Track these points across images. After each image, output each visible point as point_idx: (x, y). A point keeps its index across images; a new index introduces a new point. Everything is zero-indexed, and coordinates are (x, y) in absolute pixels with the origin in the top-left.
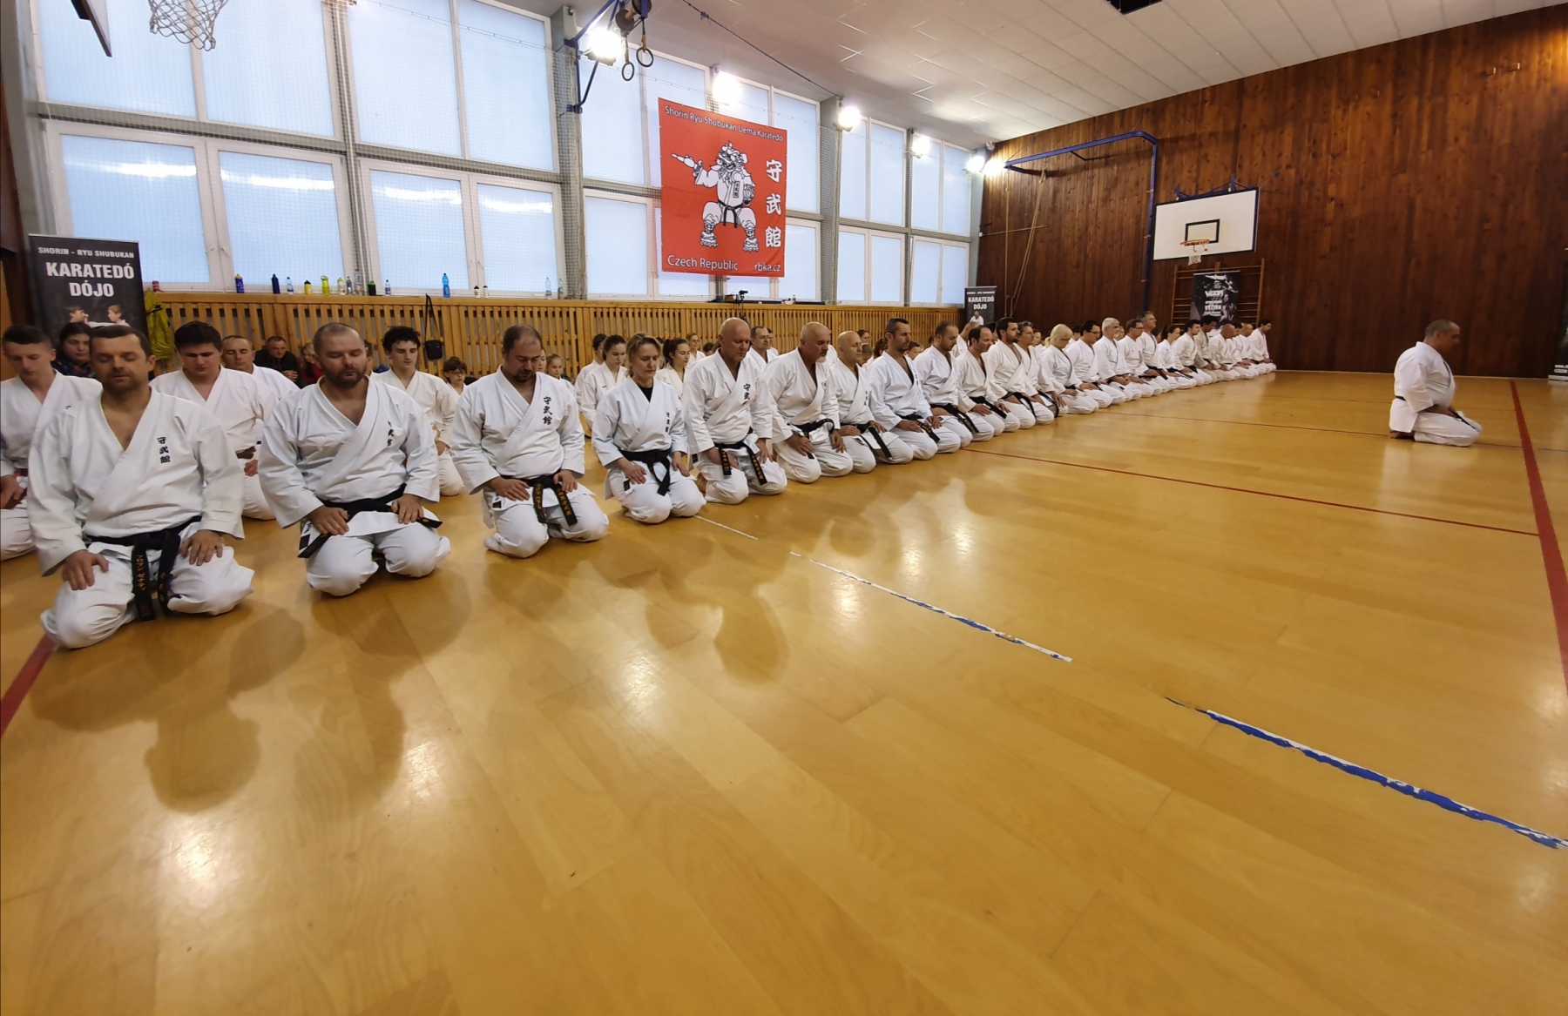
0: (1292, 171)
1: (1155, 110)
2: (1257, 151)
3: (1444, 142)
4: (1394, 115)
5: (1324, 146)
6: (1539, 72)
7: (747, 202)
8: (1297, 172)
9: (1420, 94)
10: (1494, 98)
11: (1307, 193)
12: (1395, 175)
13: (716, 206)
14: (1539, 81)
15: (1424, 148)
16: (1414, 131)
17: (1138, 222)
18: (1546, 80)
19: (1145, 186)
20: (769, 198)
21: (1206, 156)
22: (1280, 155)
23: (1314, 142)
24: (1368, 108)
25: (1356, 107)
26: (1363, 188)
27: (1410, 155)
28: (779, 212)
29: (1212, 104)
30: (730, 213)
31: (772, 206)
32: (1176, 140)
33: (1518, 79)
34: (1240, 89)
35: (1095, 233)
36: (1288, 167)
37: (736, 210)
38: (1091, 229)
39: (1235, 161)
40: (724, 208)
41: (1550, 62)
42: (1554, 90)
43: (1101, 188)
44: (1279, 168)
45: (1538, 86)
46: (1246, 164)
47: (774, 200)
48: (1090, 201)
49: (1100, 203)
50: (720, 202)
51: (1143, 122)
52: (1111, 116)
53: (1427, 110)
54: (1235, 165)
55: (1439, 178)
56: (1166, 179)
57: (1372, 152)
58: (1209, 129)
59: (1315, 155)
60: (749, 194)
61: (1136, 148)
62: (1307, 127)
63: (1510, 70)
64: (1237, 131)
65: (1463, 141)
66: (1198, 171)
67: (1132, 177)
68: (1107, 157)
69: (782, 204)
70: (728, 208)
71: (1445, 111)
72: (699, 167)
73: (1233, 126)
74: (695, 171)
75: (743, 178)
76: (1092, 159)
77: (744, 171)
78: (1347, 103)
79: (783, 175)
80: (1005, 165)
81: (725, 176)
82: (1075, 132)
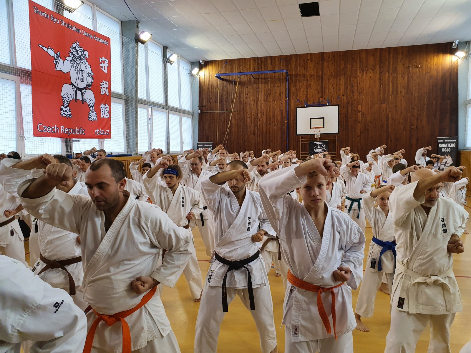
0: (345, 97)
1: (287, 59)
2: (331, 86)
3: (397, 92)
4: (380, 79)
5: (356, 88)
6: (426, 69)
7: (89, 85)
8: (347, 98)
9: (388, 71)
10: (412, 77)
11: (350, 108)
12: (382, 104)
13: (70, 87)
14: (426, 73)
15: (391, 94)
16: (387, 86)
17: (282, 114)
18: (428, 73)
19: (284, 96)
20: (102, 84)
21: (310, 85)
22: (340, 90)
23: (352, 86)
24: (371, 75)
25: (366, 73)
26: (371, 108)
27: (386, 96)
28: (108, 94)
29: (311, 61)
30: (79, 93)
31: (103, 89)
32: (297, 75)
33: (419, 71)
34: (322, 57)
35: (262, 118)
36: (343, 95)
37: (83, 91)
38: (260, 115)
39: (322, 90)
40: (75, 89)
41: (429, 66)
42: (431, 77)
43: (264, 93)
44: (340, 95)
45: (426, 75)
46: (327, 91)
47: (104, 85)
48: (258, 100)
49: (263, 102)
50: (72, 84)
51: (282, 64)
52: (266, 58)
53: (391, 78)
54: (322, 91)
55: (396, 107)
56: (293, 94)
57: (373, 93)
58: (310, 73)
59: (352, 92)
60: (90, 80)
61: (279, 76)
62: (349, 79)
63: (417, 67)
64: (322, 76)
65: (403, 93)
66: (307, 92)
67: (278, 91)
68: (265, 79)
69: (109, 88)
70: (78, 89)
71: (397, 80)
72: (58, 57)
73: (320, 74)
74: (55, 59)
75: (87, 69)
76: (258, 79)
77: (87, 63)
78: (363, 71)
79: (109, 68)
80: (216, 75)
81: (75, 65)
82: (248, 63)
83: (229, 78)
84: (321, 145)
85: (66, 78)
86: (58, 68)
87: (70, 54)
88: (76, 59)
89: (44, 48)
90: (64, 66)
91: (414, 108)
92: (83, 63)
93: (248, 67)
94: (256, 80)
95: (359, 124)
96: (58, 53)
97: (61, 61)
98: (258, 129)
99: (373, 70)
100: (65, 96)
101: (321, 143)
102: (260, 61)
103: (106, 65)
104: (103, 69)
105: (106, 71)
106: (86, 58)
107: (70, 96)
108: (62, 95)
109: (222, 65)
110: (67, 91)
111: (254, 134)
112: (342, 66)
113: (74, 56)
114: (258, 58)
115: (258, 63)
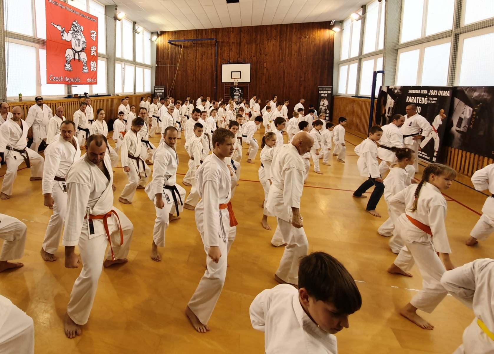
0: (255, 58)
1: (216, 31)
2: (246, 50)
3: (291, 55)
4: (280, 45)
5: (263, 52)
6: (312, 39)
7: (83, 49)
8: (256, 58)
9: (286, 40)
10: (302, 44)
11: (259, 65)
12: (280, 62)
13: (71, 50)
14: (312, 42)
15: (287, 56)
16: (284, 51)
17: (212, 68)
18: (313, 42)
19: (214, 56)
20: (92, 48)
21: (232, 49)
22: (252, 52)
23: (260, 50)
24: (273, 42)
25: (270, 41)
26: (273, 65)
27: (284, 57)
28: (95, 55)
29: (233, 33)
30: (77, 54)
31: (93, 52)
32: (223, 42)
33: (307, 40)
34: (240, 30)
35: (198, 70)
36: (254, 56)
37: (79, 53)
38: (197, 68)
39: (240, 52)
40: (74, 52)
41: (314, 37)
42: (315, 45)
43: (200, 54)
44: (252, 56)
45: (312, 43)
46: (243, 54)
47: (93, 49)
48: (196, 58)
49: (200, 60)
50: (72, 49)
51: (213, 35)
52: (202, 30)
53: (287, 45)
54: (240, 54)
55: (290, 65)
56: (220, 55)
57: (275, 55)
58: (232, 41)
59: (260, 54)
60: (84, 46)
61: (211, 43)
62: (258, 45)
63: (306, 38)
64: (240, 43)
65: (295, 55)
66: (229, 53)
67: (210, 52)
68: (201, 44)
69: (96, 51)
70: (76, 52)
71: (292, 47)
72: (64, 31)
73: (239, 41)
74: (62, 32)
75: (82, 38)
76: (197, 44)
77: (82, 34)
78: (268, 40)
79: (97, 37)
80: (168, 41)
81: (74, 36)
82: (190, 33)
83: (177, 43)
84: (238, 90)
85: (68, 44)
86: (64, 39)
87: (72, 29)
88: (76, 32)
89: (55, 25)
90: (68, 37)
91: (303, 66)
92: (80, 35)
93: (190, 36)
94: (195, 45)
95: (265, 76)
96: (64, 28)
97: (66, 34)
98: (196, 77)
99: (275, 39)
100: (68, 57)
101: (238, 89)
102: (197, 32)
103: (95, 35)
104: (93, 38)
105: (94, 40)
106: (82, 31)
107: (71, 57)
108: (66, 56)
109: (172, 34)
110: (69, 53)
111: (193, 81)
112: (254, 36)
113: (74, 30)
114: (197, 30)
115: (197, 34)
